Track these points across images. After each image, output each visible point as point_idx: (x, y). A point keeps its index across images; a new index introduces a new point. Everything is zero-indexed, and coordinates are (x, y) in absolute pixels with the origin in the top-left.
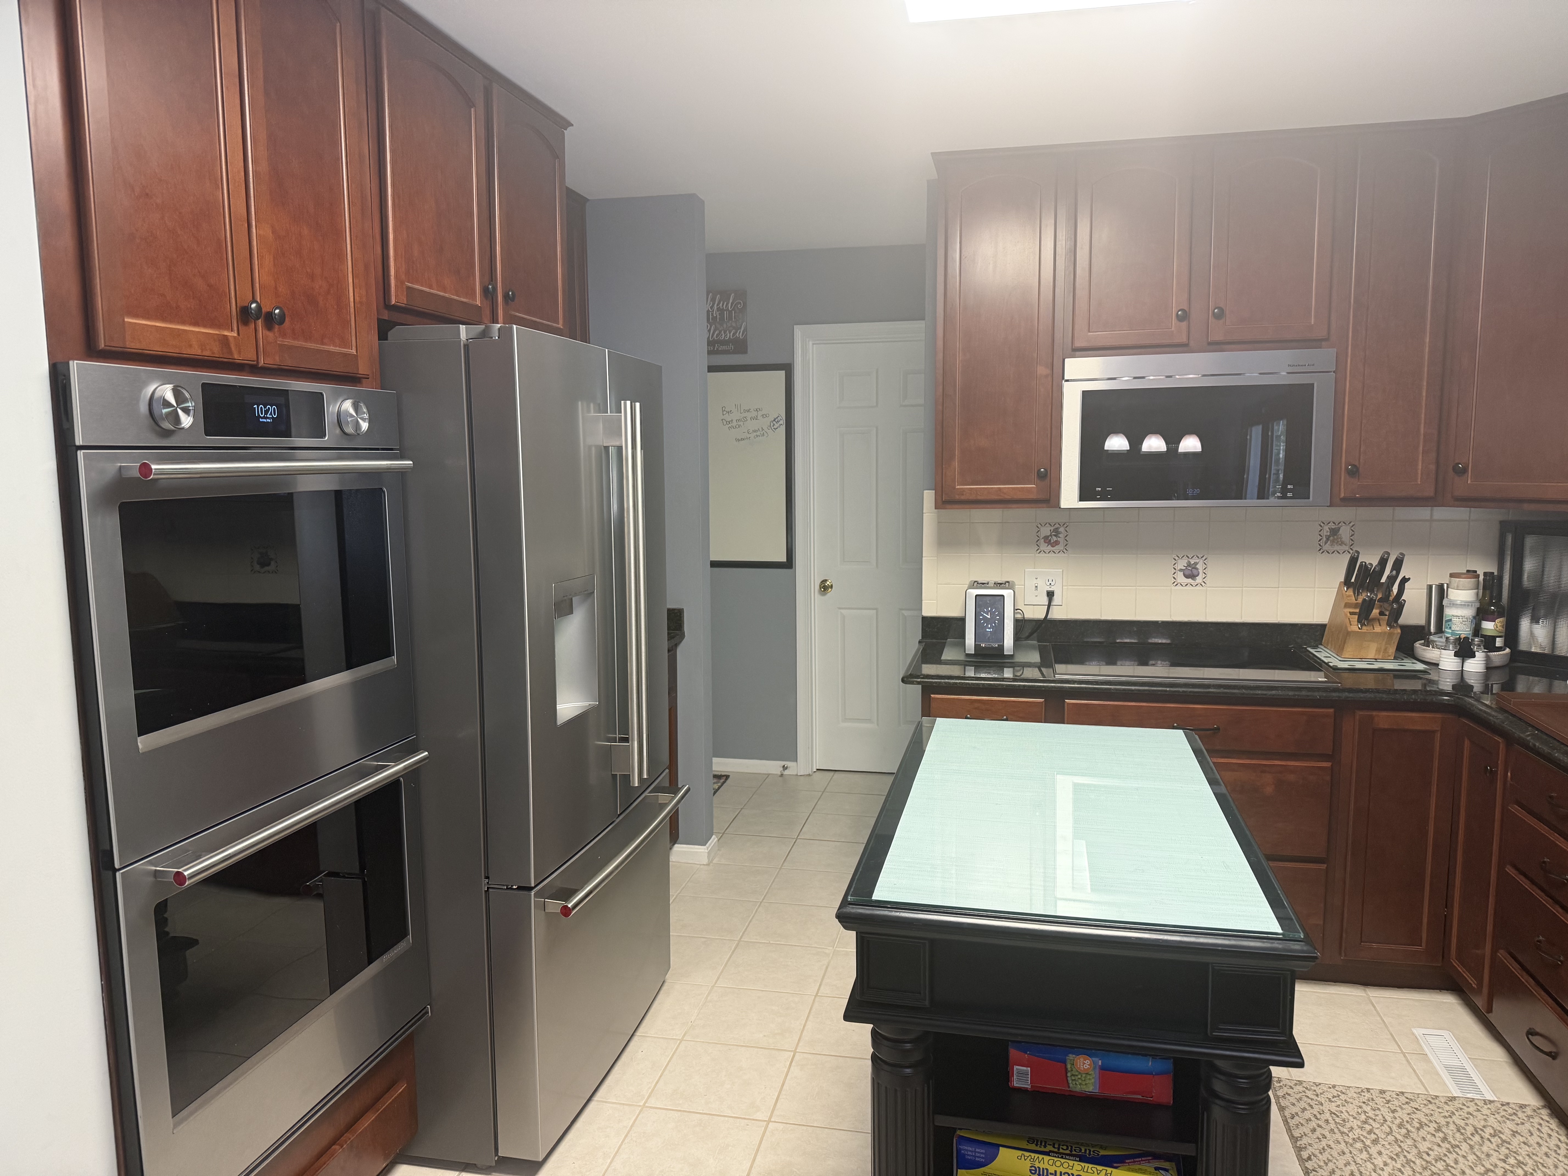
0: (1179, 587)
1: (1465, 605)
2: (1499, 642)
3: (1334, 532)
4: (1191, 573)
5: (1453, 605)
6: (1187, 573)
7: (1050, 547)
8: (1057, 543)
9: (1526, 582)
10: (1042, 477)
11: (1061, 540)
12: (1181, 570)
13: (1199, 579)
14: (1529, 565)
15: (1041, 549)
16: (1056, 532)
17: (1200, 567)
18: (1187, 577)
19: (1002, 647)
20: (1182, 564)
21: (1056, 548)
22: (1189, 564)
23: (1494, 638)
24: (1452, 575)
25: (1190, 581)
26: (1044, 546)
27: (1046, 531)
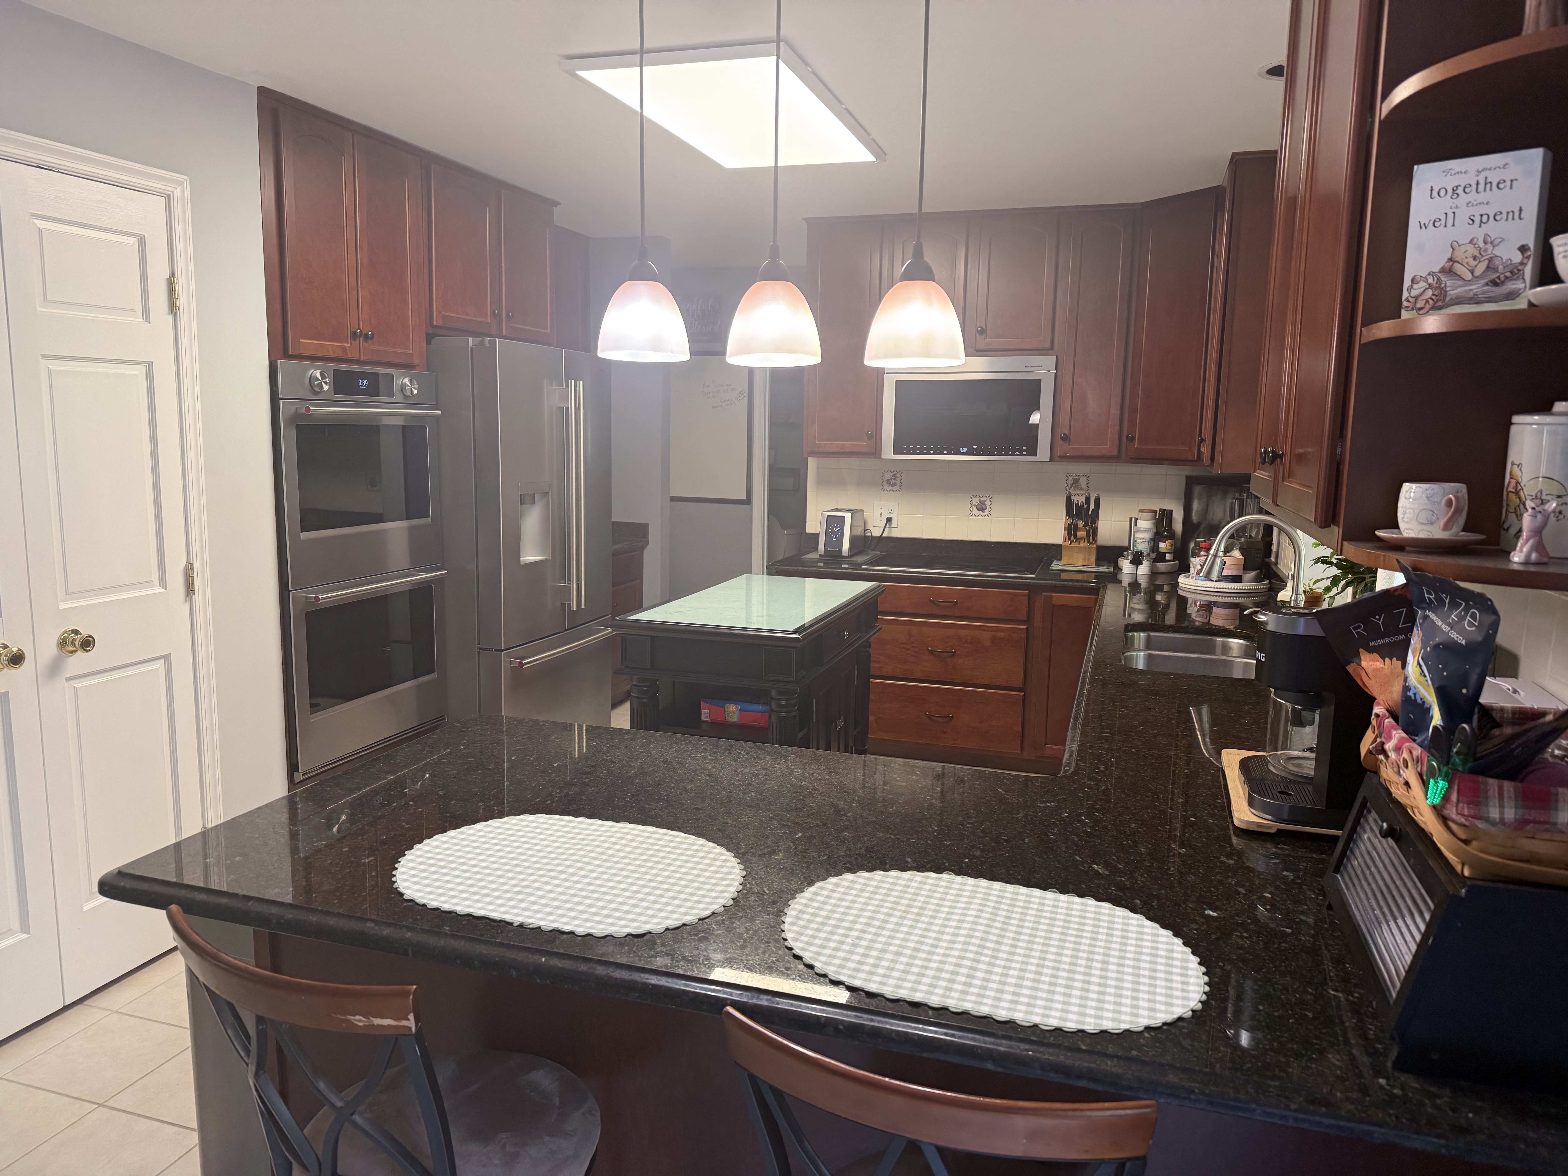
0: (974, 517)
1: (1145, 530)
2: (1168, 557)
3: (1076, 481)
4: (981, 509)
5: (1138, 531)
6: (979, 507)
7: (890, 488)
8: (895, 484)
9: (1195, 517)
10: (870, 437)
11: (898, 482)
12: (974, 505)
13: (987, 512)
14: (1196, 506)
15: (885, 488)
16: (895, 477)
17: (987, 503)
18: (978, 510)
19: (841, 550)
20: (976, 501)
21: (895, 488)
22: (980, 502)
23: (1165, 554)
24: (1141, 511)
25: (981, 513)
26: (887, 487)
27: (888, 476)
